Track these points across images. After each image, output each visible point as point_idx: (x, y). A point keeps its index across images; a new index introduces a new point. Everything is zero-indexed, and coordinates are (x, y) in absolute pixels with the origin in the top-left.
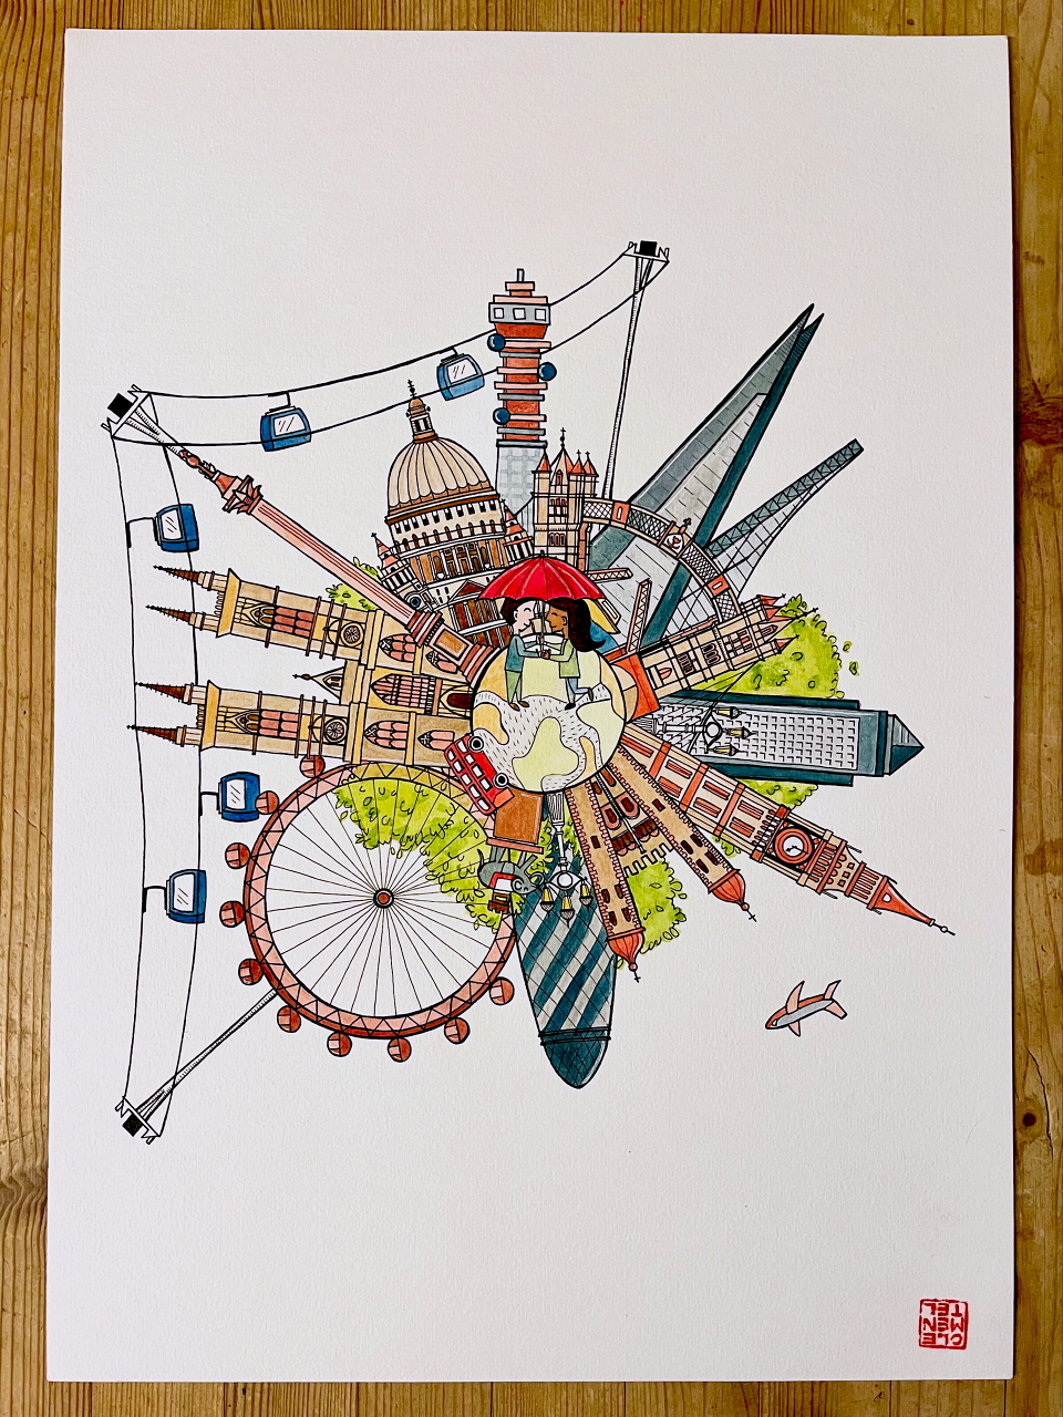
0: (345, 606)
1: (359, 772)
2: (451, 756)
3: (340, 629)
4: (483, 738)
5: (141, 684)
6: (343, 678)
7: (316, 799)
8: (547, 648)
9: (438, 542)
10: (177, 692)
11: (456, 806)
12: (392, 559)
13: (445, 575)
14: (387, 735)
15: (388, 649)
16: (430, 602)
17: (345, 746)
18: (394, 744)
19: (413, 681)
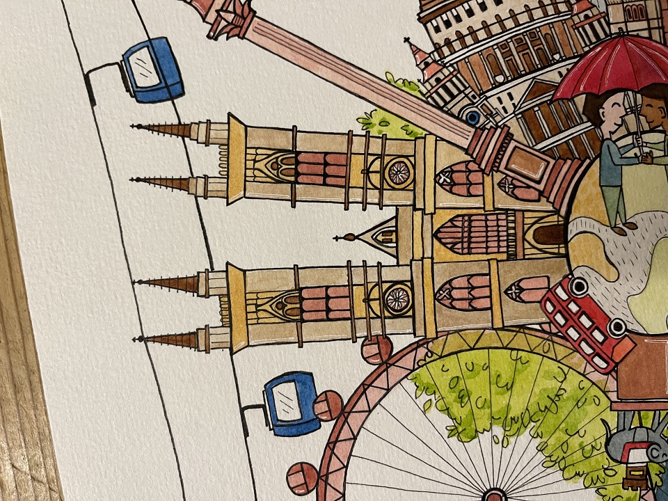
0: (384, 138)
1: (437, 347)
2: (550, 307)
3: (383, 169)
4: (586, 277)
5: (140, 282)
6: (396, 231)
7: (388, 390)
8: (646, 150)
9: (490, 35)
10: (188, 285)
11: (566, 369)
12: (434, 68)
13: (506, 77)
14: (465, 294)
15: (449, 184)
16: (491, 115)
17: (413, 317)
18: (476, 304)
19: (486, 220)
